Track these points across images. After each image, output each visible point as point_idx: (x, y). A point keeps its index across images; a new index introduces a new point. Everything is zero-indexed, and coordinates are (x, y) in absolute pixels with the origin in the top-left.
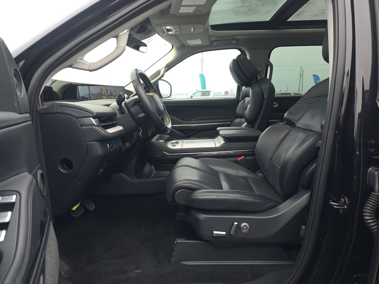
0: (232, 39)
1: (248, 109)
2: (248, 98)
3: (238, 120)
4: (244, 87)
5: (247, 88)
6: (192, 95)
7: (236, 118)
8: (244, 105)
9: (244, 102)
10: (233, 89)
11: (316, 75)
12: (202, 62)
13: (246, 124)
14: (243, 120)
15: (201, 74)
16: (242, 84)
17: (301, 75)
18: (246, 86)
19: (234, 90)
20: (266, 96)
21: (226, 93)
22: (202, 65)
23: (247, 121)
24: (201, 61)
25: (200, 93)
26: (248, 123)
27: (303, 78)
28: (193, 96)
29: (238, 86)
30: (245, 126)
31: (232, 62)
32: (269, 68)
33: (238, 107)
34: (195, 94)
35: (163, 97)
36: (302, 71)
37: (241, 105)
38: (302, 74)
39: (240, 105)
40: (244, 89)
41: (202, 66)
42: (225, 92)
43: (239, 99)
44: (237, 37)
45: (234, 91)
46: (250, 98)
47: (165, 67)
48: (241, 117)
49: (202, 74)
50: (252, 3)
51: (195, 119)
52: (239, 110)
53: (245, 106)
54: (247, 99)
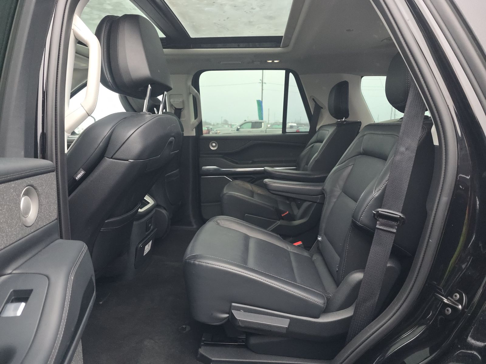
6: (239, 127)
12: (262, 85)
22: (262, 88)
25: (250, 125)
28: (239, 129)
34: (243, 126)
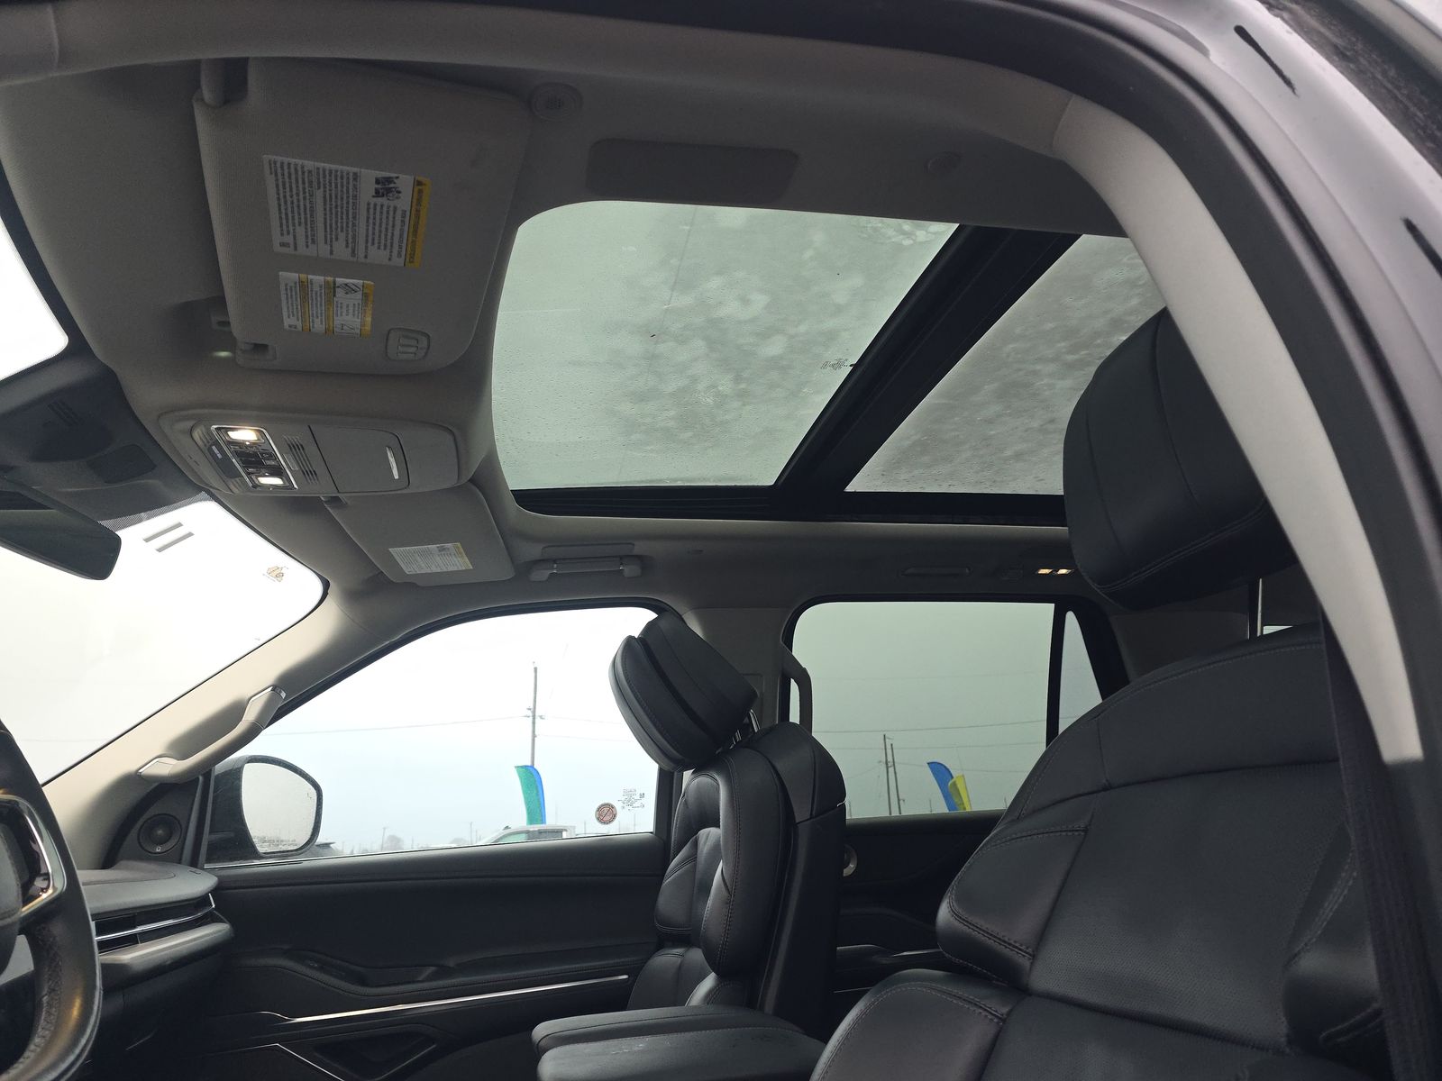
0: (621, 558)
1: (719, 888)
2: (713, 830)
3: (668, 959)
4: (687, 775)
5: (704, 780)
7: (660, 946)
8: (695, 866)
9: (693, 857)
10: (638, 793)
11: (942, 765)
12: (534, 723)
13: (709, 983)
14: (696, 955)
15: (529, 764)
16: (679, 756)
17: (889, 765)
18: (699, 769)
19: (642, 796)
20: (801, 812)
21: (606, 813)
22: (534, 732)
23: (715, 963)
24: (531, 718)
26: (722, 976)
27: (895, 773)
29: (661, 772)
30: (710, 997)
31: (620, 652)
32: (794, 687)
33: (667, 882)
35: (261, 849)
36: (888, 748)
37: (680, 876)
38: (890, 759)
39: (674, 871)
40: (688, 785)
41: (534, 736)
42: (599, 809)
43: (667, 843)
44: (640, 548)
45: (643, 801)
46: (725, 832)
47: (275, 688)
48: (686, 937)
49: (532, 766)
50: (694, 380)
51: (432, 969)
52: (669, 900)
53: (698, 876)
54: (709, 836)
